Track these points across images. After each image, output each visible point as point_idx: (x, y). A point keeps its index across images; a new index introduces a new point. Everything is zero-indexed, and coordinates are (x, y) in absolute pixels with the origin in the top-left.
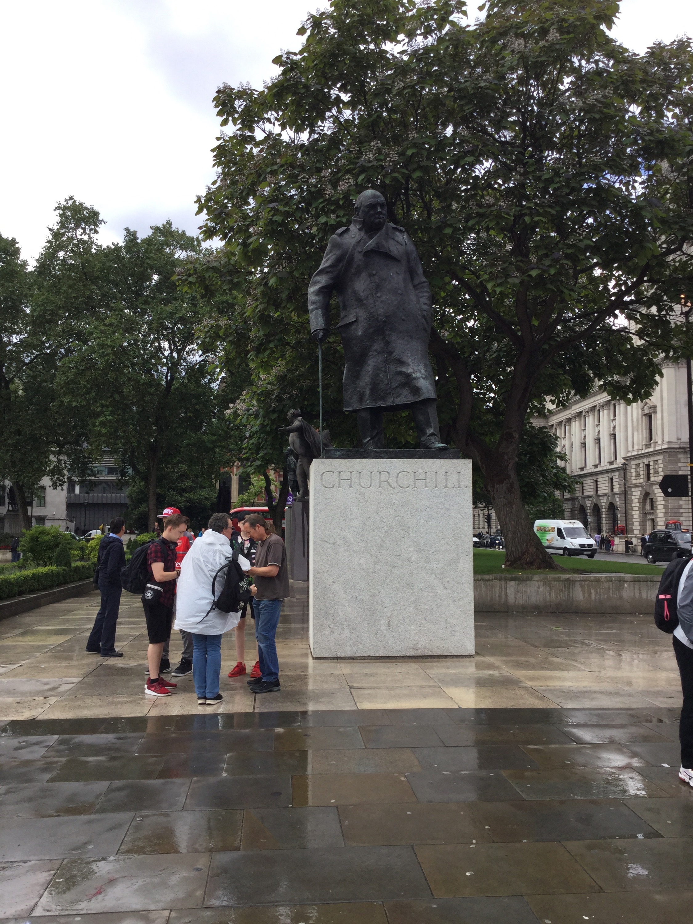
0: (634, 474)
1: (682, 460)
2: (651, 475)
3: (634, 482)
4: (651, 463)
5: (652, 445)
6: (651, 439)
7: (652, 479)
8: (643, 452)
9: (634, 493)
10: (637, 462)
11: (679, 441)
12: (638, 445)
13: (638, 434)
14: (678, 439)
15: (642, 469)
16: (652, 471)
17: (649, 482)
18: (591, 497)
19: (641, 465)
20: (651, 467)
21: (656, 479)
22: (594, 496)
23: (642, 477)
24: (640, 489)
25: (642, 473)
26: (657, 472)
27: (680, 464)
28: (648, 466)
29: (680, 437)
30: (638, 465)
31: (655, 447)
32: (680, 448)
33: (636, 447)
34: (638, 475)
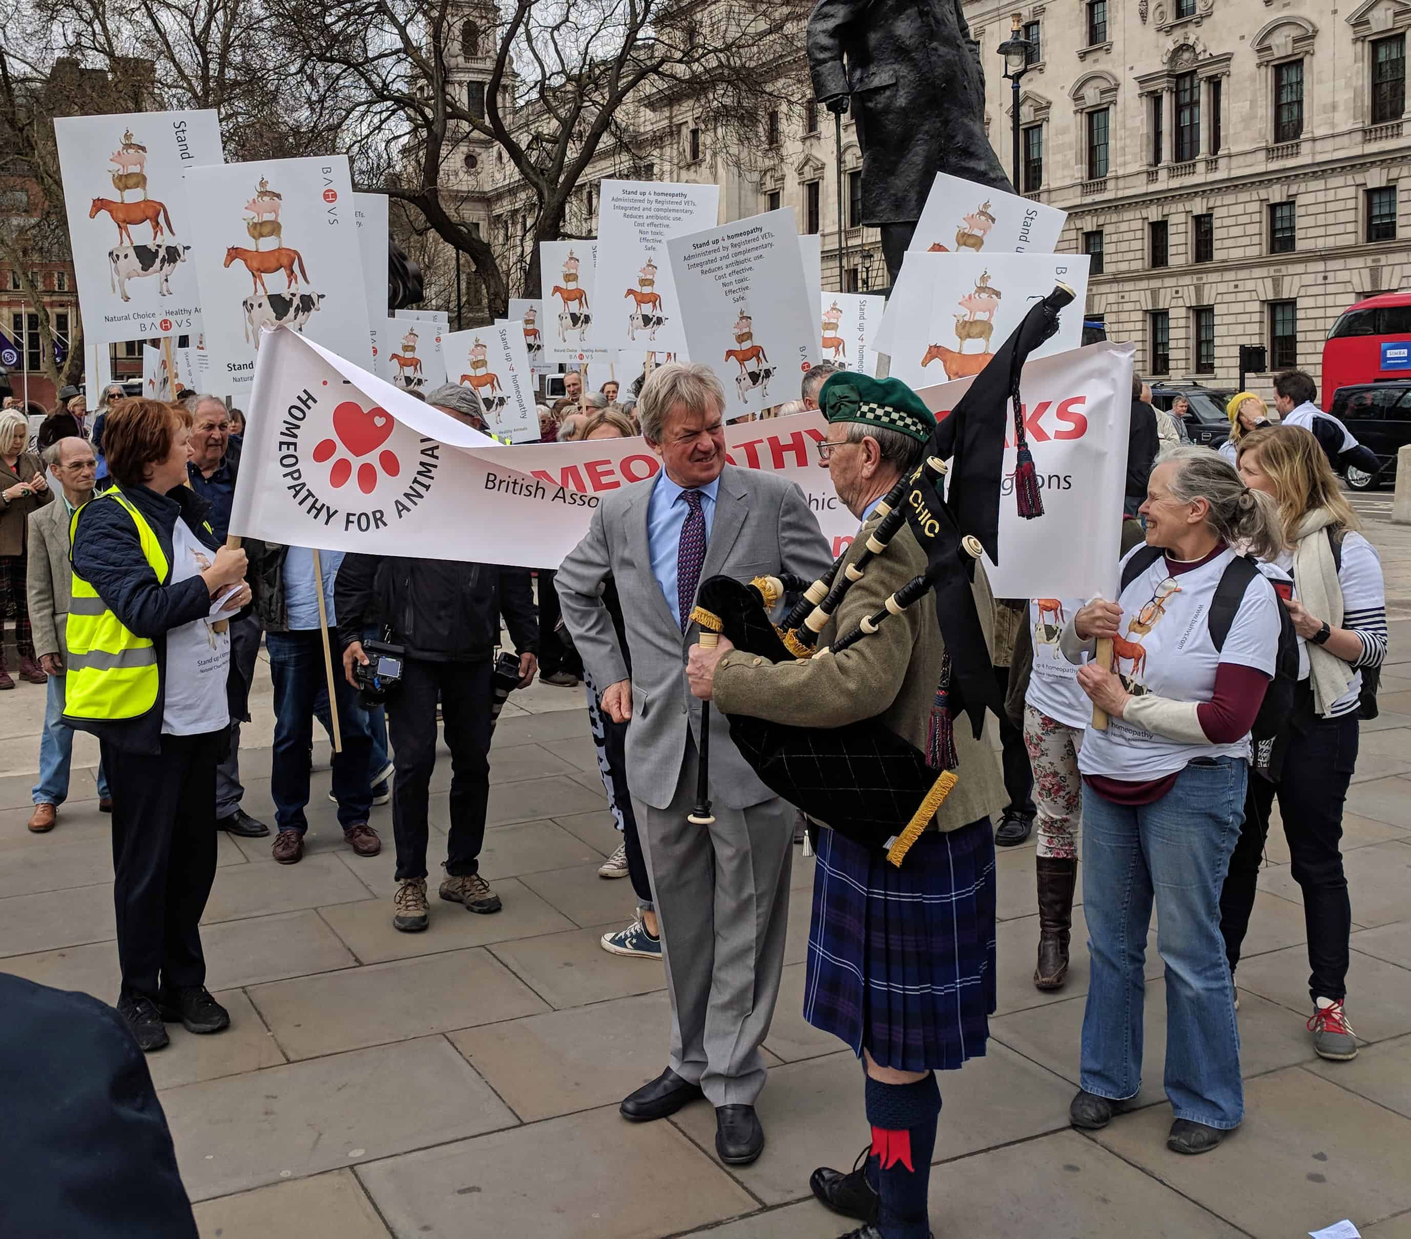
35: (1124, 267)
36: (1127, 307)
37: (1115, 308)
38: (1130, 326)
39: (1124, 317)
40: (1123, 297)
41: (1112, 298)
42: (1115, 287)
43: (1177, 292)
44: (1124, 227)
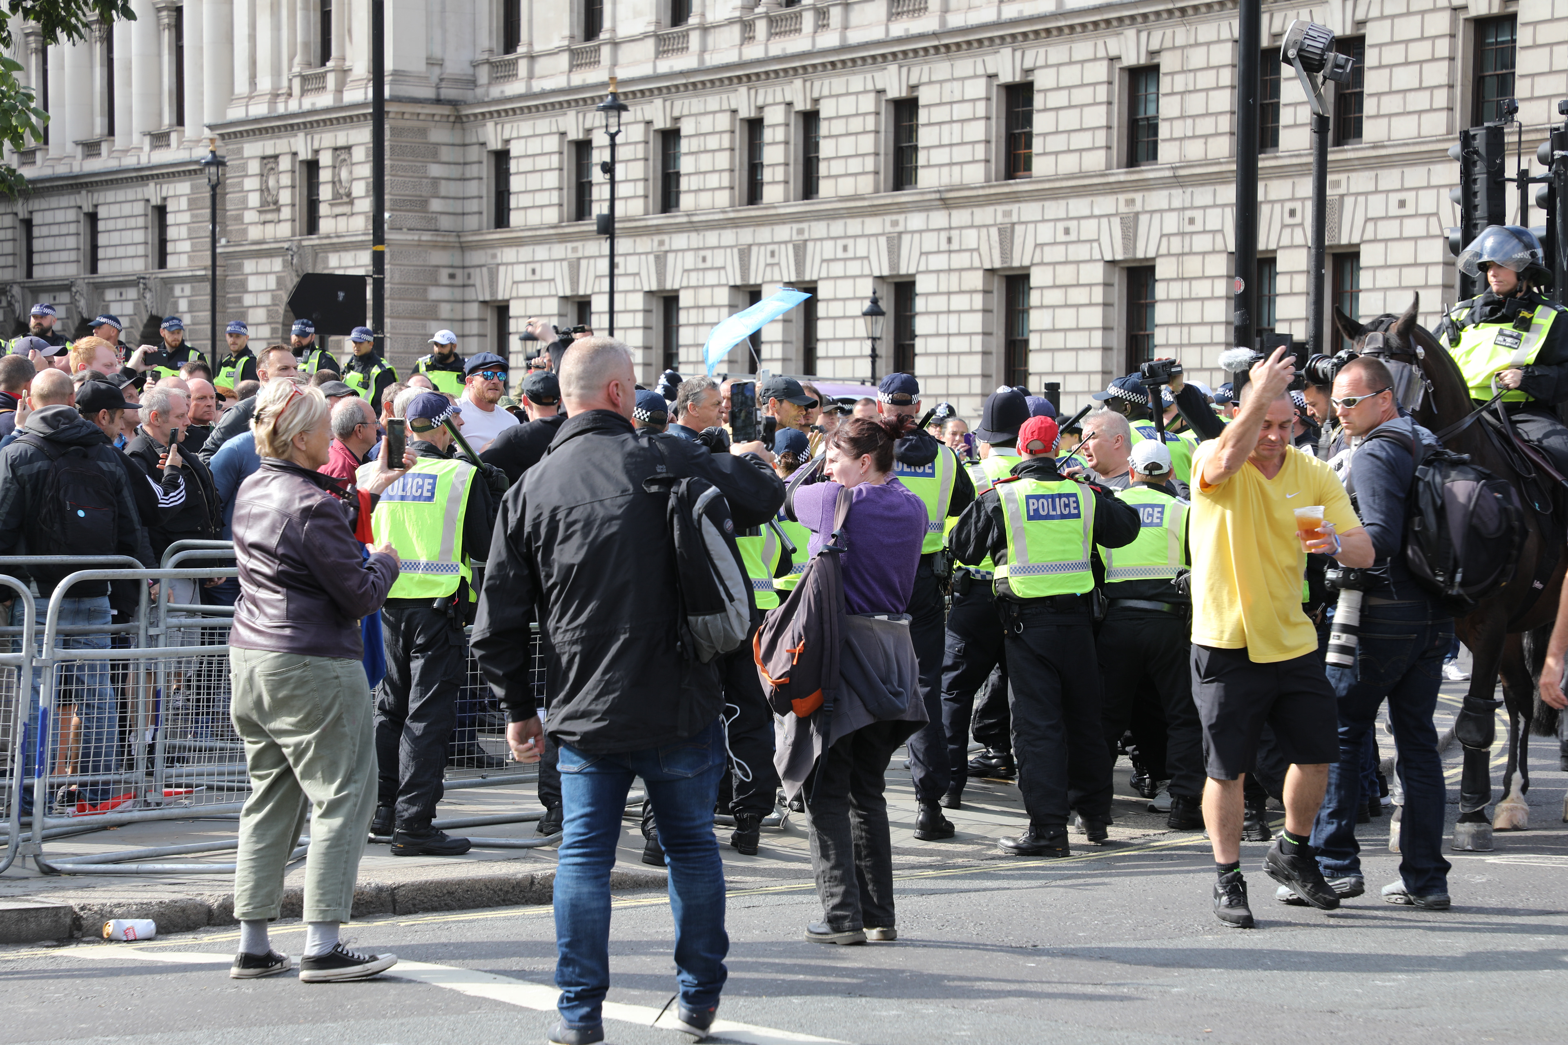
0: (254, 200)
1: (446, 154)
2: (324, 209)
3: (254, 233)
4: (325, 159)
5: (331, 80)
6: (325, 55)
7: (325, 225)
8: (293, 106)
9: (253, 283)
10: (268, 146)
11: (437, 71)
12: (276, 72)
13: (276, 28)
14: (432, 62)
15: (286, 180)
16: (325, 193)
17: (314, 240)
18: (66, 287)
19: (285, 163)
20: (325, 175)
21: (342, 225)
22: (81, 286)
23: (286, 213)
24: (277, 264)
25: (285, 197)
26: (344, 198)
27: (435, 170)
28: (312, 167)
29: (437, 53)
30: (270, 161)
31: (339, 91)
32: (438, 101)
33: (265, 84)
34: (269, 205)
35: (1194, 150)
36: (1202, 243)
37: (1176, 245)
38: (1202, 288)
39: (1193, 266)
40: (1192, 221)
41: (1171, 223)
42: (1178, 197)
43: (1292, 213)
44: (1197, 58)
